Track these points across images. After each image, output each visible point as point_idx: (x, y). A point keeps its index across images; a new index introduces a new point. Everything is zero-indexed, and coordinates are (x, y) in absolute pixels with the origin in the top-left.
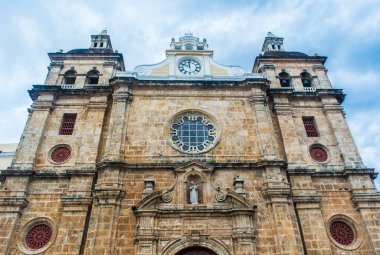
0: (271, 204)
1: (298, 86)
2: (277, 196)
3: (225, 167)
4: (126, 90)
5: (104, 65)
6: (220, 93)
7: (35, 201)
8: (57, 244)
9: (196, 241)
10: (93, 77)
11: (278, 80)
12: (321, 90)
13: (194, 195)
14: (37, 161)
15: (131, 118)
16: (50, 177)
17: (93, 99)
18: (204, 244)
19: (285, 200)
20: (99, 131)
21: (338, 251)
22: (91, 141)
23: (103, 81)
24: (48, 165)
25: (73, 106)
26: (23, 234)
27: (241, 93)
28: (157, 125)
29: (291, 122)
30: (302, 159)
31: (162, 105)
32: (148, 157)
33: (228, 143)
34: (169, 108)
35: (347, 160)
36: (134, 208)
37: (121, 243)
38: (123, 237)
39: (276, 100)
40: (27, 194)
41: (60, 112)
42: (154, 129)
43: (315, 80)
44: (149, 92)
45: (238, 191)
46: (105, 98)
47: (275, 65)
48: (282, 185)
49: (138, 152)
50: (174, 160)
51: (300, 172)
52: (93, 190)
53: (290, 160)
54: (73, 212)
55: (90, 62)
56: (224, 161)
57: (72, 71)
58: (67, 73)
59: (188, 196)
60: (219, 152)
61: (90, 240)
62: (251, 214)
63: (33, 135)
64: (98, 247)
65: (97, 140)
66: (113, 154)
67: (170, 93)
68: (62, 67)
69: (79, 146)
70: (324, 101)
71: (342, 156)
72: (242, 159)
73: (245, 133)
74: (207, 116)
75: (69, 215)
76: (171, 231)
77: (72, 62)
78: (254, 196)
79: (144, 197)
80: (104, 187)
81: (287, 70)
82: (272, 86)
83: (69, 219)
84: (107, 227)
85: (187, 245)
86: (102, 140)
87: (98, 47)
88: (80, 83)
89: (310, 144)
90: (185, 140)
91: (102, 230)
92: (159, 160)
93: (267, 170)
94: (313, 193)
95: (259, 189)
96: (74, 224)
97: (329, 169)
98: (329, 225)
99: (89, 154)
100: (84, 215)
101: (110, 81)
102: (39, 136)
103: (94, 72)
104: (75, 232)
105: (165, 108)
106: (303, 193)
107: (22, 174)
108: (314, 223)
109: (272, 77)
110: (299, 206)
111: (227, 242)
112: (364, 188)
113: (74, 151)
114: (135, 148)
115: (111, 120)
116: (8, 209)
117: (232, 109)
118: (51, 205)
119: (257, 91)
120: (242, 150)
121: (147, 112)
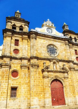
1: (74, 41)
2: (72, 69)
3: (61, 61)
4: (35, 35)
5: (25, 25)
17: (23, 36)
19: (74, 70)
24: (13, 54)
27: (63, 41)
31: (44, 41)
32: (43, 56)
33: (61, 55)
42: (43, 48)
43: (77, 40)
44: (40, 37)
46: (27, 36)
47: (69, 34)
50: (49, 58)
54: (24, 69)
56: (60, 59)
60: (59, 57)
62: (67, 72)
63: (8, 45)
67: (46, 38)
68: (11, 23)
72: (64, 59)
73: (64, 52)
74: (55, 46)
76: (51, 75)
77: (14, 22)
80: (34, 63)
85: (55, 79)
89: (76, 57)
92: (46, 57)
93: (70, 63)
95: (68, 67)
96: (25, 72)
100: (27, 70)
102: (10, 45)
104: (26, 74)
105: (45, 43)
107: (8, 57)
111: (63, 79)
113: (20, 51)
117: (61, 45)
118: (17, 66)
119: (67, 42)
120: (64, 57)
121: (41, 43)
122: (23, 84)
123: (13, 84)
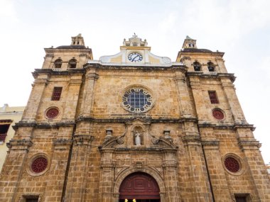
0: (187, 146)
1: (205, 70)
2: (191, 141)
3: (158, 121)
4: (94, 72)
5: (80, 56)
6: (155, 74)
7: (37, 143)
8: (51, 170)
9: (139, 168)
10: (73, 63)
11: (193, 67)
12: (221, 74)
13: (138, 139)
14: (38, 117)
15: (97, 90)
16: (46, 127)
17: (73, 78)
18: (144, 171)
19: (196, 143)
20: (77, 98)
21: (230, 176)
22: (71, 105)
23: (79, 66)
24: (44, 119)
25: (60, 82)
26: (30, 163)
27: (169, 75)
28: (114, 95)
29: (201, 93)
30: (208, 118)
31: (117, 82)
32: (108, 115)
33: (160, 106)
34: (122, 83)
35: (236, 119)
36: (100, 148)
37: (91, 170)
38: (93, 166)
39: (191, 79)
40: (32, 138)
41: (52, 86)
42: (112, 97)
43: (217, 67)
44: (109, 73)
45: (167, 137)
46: (80, 77)
47: (191, 57)
48: (195, 134)
49: (102, 112)
50: (125, 117)
51: (206, 126)
52: (73, 136)
53: (200, 118)
54: (61, 150)
55: (71, 54)
56: (157, 118)
57: (59, 60)
58: (56, 61)
59: (134, 140)
60: (154, 112)
61: (72, 167)
62: (175, 152)
63: (35, 101)
64: (77, 172)
65: (75, 104)
66: (86, 113)
67: (123, 74)
68: (53, 57)
69: (64, 108)
70: (222, 81)
71: (233, 116)
72: (169, 117)
73: (171, 100)
74: (147, 89)
75: (58, 151)
76: (123, 162)
77: (59, 54)
78: (176, 140)
79: (106, 140)
80: (80, 133)
81: (199, 61)
82: (189, 71)
83: (58, 154)
84: (82, 159)
86: (79, 104)
87: (76, 44)
88: (65, 68)
89: (212, 108)
90: (132, 104)
91: (79, 161)
92: (116, 117)
93: (185, 124)
94: (214, 139)
95: (179, 136)
96: (62, 157)
97: (225, 124)
98: (224, 160)
99: (70, 113)
100: (68, 152)
101: (84, 66)
102: (38, 101)
103: (74, 60)
104: (62, 162)
105: (119, 84)
106: (208, 139)
107: (28, 125)
108: (214, 158)
109: (189, 64)
110: (205, 148)
111: (159, 170)
112: (247, 137)
113: (61, 111)
114: (100, 109)
115: (85, 91)
116: (20, 147)
117: (163, 85)
118: (47, 145)
119: (179, 74)
120: (169, 111)
121: (108, 86)
122: (51, 188)
123: (28, 189)
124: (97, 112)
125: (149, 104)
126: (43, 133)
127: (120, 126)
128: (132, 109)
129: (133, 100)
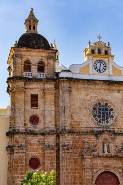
3: (119, 135)
4: (68, 85)
6: (117, 88)
9: (108, 169)
15: (72, 103)
17: (46, 86)
18: (110, 171)
20: (53, 108)
22: (50, 114)
23: (48, 71)
24: (30, 126)
26: (28, 162)
28: (86, 108)
31: (87, 95)
32: (83, 127)
34: (91, 97)
36: (82, 155)
37: (76, 169)
41: (28, 93)
42: (85, 111)
49: (78, 124)
50: (96, 129)
55: (38, 54)
58: (25, 62)
60: (116, 126)
67: (91, 87)
68: (22, 58)
74: (110, 103)
75: (48, 154)
76: (97, 165)
83: (49, 156)
84: (70, 162)
88: (35, 71)
90: (99, 117)
96: (52, 159)
99: (51, 122)
100: (55, 155)
104: (53, 163)
105: (88, 97)
114: (77, 122)
124: (74, 125)
125: (112, 117)
126: (32, 139)
127: (93, 137)
128: (100, 122)
129: (100, 113)
